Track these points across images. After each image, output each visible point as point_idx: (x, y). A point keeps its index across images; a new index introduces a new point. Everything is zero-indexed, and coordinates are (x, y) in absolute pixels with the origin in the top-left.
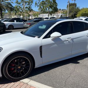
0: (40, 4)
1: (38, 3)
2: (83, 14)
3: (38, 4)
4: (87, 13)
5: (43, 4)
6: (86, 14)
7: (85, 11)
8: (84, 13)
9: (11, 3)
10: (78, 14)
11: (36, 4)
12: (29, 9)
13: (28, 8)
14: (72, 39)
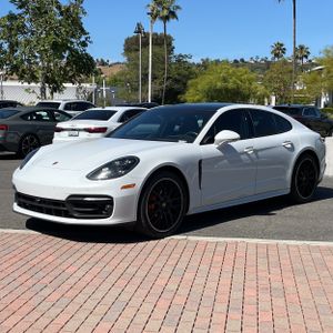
2: (216, 91)
4: (230, 85)
5: (11, 29)
6: (227, 90)
7: (225, 80)
8: (219, 84)
10: (191, 90)
14: (256, 151)
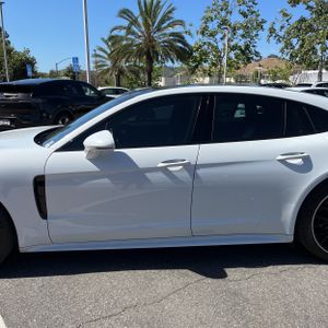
0: (289, 33)
1: (282, 27)
3: (282, 34)
5: (300, 29)
9: (184, 35)
11: (272, 31)
12: (243, 52)
13: (241, 50)
14: (191, 168)
